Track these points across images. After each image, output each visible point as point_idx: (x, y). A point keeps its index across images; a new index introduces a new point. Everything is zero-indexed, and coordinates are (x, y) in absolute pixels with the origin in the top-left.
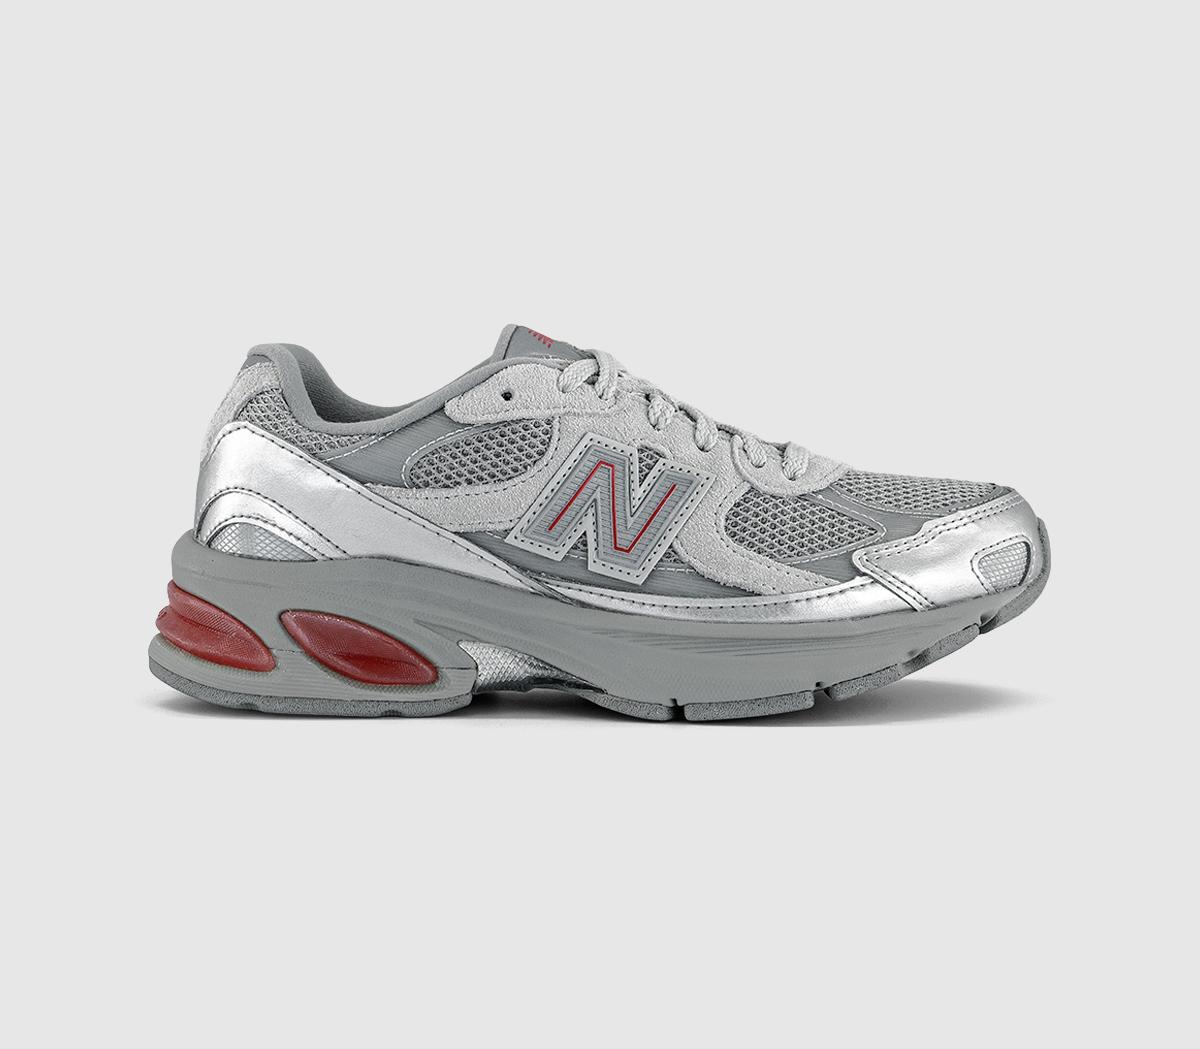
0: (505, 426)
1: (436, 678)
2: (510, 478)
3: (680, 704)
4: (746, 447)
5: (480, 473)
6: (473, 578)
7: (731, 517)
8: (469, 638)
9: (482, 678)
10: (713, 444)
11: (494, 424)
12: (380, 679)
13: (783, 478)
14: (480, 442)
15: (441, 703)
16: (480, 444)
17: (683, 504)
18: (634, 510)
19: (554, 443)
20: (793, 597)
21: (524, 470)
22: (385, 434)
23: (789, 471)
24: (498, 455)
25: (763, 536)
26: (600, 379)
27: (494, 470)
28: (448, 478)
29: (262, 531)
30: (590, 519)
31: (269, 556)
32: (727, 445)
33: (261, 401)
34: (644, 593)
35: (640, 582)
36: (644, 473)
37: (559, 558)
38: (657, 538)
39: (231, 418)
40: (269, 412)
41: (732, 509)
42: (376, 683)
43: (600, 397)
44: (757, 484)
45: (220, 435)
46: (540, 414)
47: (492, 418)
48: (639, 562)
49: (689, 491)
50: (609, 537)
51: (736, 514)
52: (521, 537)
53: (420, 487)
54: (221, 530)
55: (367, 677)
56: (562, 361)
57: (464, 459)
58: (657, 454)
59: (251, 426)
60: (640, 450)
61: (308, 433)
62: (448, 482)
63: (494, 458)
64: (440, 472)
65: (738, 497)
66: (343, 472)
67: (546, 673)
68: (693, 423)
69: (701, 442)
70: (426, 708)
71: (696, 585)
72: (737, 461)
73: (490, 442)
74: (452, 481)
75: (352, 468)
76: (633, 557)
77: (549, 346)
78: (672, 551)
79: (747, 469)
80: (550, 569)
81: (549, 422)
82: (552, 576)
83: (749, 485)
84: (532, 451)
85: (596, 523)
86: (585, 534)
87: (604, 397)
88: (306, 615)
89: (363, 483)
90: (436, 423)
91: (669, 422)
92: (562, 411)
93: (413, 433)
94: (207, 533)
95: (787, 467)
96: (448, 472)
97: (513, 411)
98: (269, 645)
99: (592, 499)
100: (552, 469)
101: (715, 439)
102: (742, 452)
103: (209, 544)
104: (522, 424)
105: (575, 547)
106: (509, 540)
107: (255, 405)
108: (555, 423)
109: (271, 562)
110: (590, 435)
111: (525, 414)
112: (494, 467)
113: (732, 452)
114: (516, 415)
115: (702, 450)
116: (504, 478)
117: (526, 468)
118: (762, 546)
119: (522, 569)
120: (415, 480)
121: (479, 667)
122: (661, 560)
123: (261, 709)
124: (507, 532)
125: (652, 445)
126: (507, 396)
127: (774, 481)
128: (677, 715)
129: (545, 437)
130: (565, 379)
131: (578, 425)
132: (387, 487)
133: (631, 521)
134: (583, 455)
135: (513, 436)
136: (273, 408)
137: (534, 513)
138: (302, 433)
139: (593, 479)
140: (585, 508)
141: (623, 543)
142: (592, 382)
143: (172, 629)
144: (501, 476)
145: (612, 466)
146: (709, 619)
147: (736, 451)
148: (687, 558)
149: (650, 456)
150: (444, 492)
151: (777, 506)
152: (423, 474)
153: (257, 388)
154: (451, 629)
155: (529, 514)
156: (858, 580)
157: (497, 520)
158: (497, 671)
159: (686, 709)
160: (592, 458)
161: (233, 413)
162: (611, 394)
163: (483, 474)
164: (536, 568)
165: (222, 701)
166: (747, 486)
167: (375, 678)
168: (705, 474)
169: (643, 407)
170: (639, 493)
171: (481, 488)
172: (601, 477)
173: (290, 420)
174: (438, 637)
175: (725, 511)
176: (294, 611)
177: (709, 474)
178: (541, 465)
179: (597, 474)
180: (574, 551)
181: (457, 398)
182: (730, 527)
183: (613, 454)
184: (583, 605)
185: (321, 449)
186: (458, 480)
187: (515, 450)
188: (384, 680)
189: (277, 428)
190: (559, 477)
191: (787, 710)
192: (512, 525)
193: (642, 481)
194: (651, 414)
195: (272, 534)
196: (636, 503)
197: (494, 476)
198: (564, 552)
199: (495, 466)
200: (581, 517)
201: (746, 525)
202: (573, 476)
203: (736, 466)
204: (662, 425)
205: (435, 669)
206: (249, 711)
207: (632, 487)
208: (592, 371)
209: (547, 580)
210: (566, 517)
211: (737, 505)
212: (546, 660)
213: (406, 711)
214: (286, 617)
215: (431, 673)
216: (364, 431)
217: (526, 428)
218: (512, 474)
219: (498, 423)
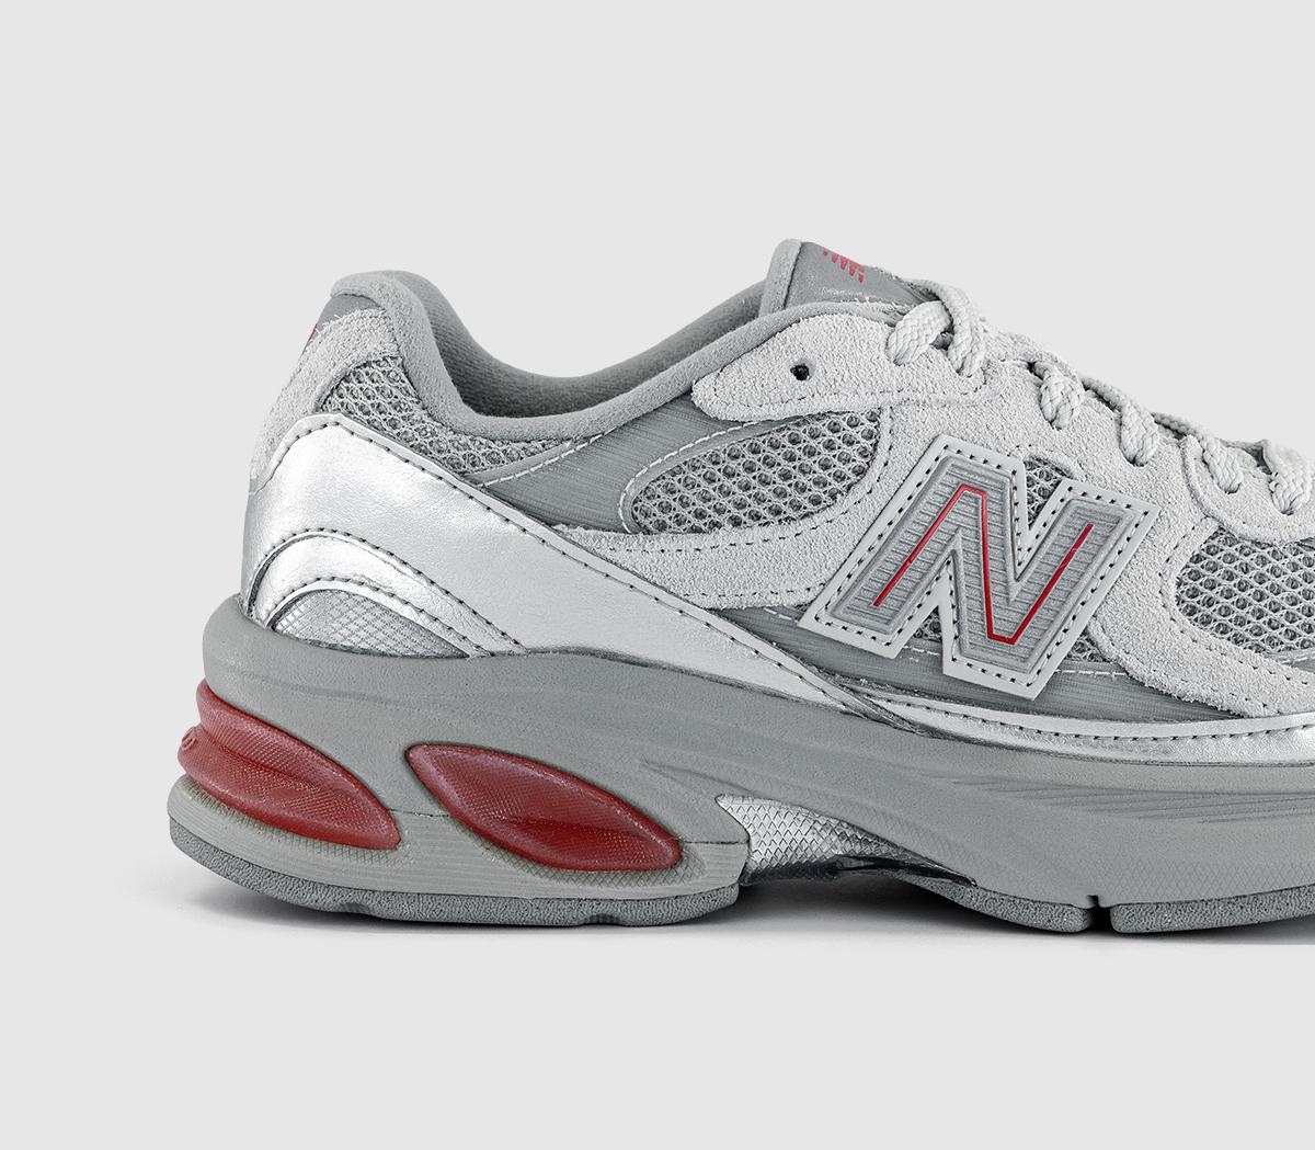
0: (798, 425)
1: (679, 858)
2: (806, 515)
3: (1103, 904)
4: (1207, 457)
5: (756, 508)
6: (740, 686)
7: (1186, 579)
8: (735, 791)
9: (757, 858)
10: (1152, 453)
11: (779, 422)
12: (583, 863)
13: (1273, 510)
14: (754, 452)
15: (687, 902)
16: (756, 457)
17: (1106, 559)
18: (1020, 569)
19: (882, 454)
20: (1297, 720)
21: (831, 501)
22: (587, 439)
23: (1283, 500)
24: (786, 476)
25: (1242, 613)
26: (958, 339)
27: (779, 502)
28: (700, 515)
29: (368, 605)
30: (945, 586)
31: (383, 648)
32: (1176, 453)
33: (366, 378)
34: (1039, 713)
35: (1032, 694)
36: (1036, 505)
37: (892, 653)
38: (1061, 618)
39: (311, 406)
40: (380, 399)
41: (1187, 567)
42: (577, 868)
43: (958, 372)
44: (1229, 521)
45: (289, 437)
46: (860, 404)
47: (777, 413)
48: (1033, 660)
49: (1115, 537)
50: (978, 616)
51: (1196, 576)
52: (825, 617)
53: (649, 532)
54: (295, 601)
55: (560, 859)
56: (887, 307)
57: (728, 483)
58: (1057, 469)
59: (347, 421)
60: (1030, 465)
61: (451, 435)
62: (699, 523)
63: (778, 480)
64: (685, 505)
65: (1197, 544)
66: (514, 506)
67: (868, 850)
68: (1114, 415)
69: (1132, 450)
70: (661, 911)
71: (1127, 699)
72: (1194, 481)
73: (773, 454)
74: (707, 520)
75: (530, 497)
76: (1022, 652)
77: (861, 279)
78: (1086, 642)
79: (1212, 496)
80: (877, 672)
81: (873, 418)
82: (880, 684)
83: (1216, 524)
84: (846, 469)
85: (956, 593)
86: (936, 611)
87: (966, 372)
88: (452, 753)
89: (549, 524)
90: (677, 420)
91: (1076, 414)
92: (896, 397)
93: (637, 437)
94: (266, 607)
95: (1279, 492)
96: (700, 505)
97: (814, 398)
98: (388, 803)
99: (949, 549)
100: (880, 498)
101: (1157, 443)
102: (1202, 465)
103: (273, 625)
104: (827, 421)
105: (920, 635)
106: (807, 622)
107: (354, 385)
108: (884, 418)
109: (385, 659)
110: (944, 440)
111: (833, 404)
112: (778, 496)
113: (1185, 466)
114: (818, 406)
115: (1133, 462)
116: (796, 515)
117: (833, 497)
118: (1241, 630)
119: (827, 671)
120: (641, 519)
121: (754, 840)
122: (1069, 656)
123: (376, 914)
124: (802, 608)
125: (1049, 456)
126: (801, 372)
127: (1255, 515)
128: (1100, 922)
129: (867, 444)
130: (900, 341)
131: (924, 422)
132: (592, 532)
133: (1015, 588)
134: (932, 475)
135: (813, 443)
136: (387, 392)
137: (849, 576)
138: (442, 436)
139: (951, 516)
140: (937, 567)
141: (1001, 627)
142: (944, 346)
143: (213, 772)
144: (791, 513)
145: (982, 492)
146: (1152, 759)
147: (1192, 464)
148: (1112, 652)
149: (1047, 475)
150: (693, 540)
151: (1264, 561)
152: (655, 510)
153: (359, 355)
154: (705, 776)
155: (840, 579)
157: (783, 588)
158: (784, 846)
159: (1114, 913)
160: (949, 479)
161: (313, 398)
162: (977, 366)
163: (761, 509)
164: (848, 670)
165: (309, 899)
166: (1212, 527)
167: (574, 861)
168: (1140, 505)
169: (1032, 388)
170: (1028, 539)
171: (756, 533)
172: (963, 513)
173: (418, 413)
174: (683, 790)
175: (1176, 571)
176: (432, 744)
177: (1148, 506)
178: (860, 491)
179: (957, 506)
180: (918, 641)
181: (713, 376)
182: (1184, 597)
183: (983, 472)
184: (933, 733)
185: (473, 464)
186: (717, 518)
187: (816, 467)
188: (590, 863)
189: (394, 427)
190: (892, 513)
191: (1290, 915)
192: (811, 596)
193: (1033, 519)
194: (1045, 401)
195: (388, 611)
196: (1025, 557)
197: (778, 512)
198: (900, 642)
199: (781, 494)
200: (930, 583)
201: (1211, 594)
202: (916, 512)
203: (1191, 490)
204: (1065, 421)
205: (677, 843)
206: (355, 916)
207: (1017, 530)
208: (942, 324)
209: (869, 691)
210: (904, 583)
211: (1197, 559)
212: (868, 827)
213: (627, 916)
214: (415, 755)
215: (670, 852)
216: (550, 433)
217: (834, 429)
218: (810, 507)
219: (787, 420)
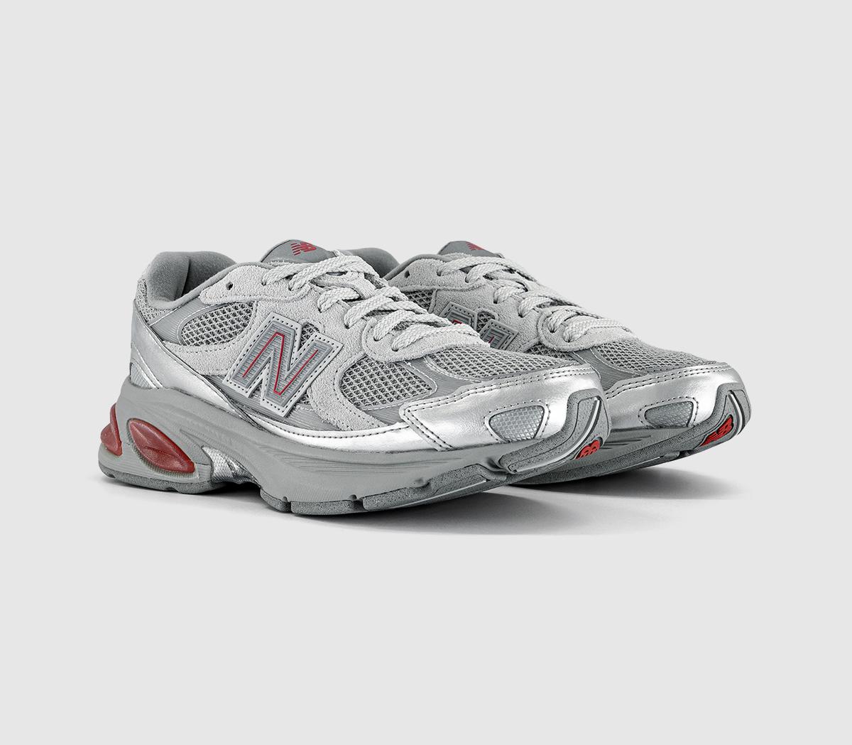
0: (225, 306)
1: (191, 469)
2: (228, 341)
3: (288, 501)
7: (347, 375)
8: (208, 445)
9: (215, 472)
10: (352, 323)
11: (220, 305)
13: (389, 349)
15: (194, 486)
16: (212, 318)
17: (318, 364)
18: (291, 366)
19: (252, 319)
21: (235, 336)
22: (173, 310)
23: (394, 344)
27: (219, 336)
28: (197, 339)
32: (363, 324)
34: (283, 422)
35: (283, 415)
36: (303, 342)
37: (247, 395)
38: (298, 386)
41: (349, 369)
43: (290, 289)
46: (246, 299)
47: (220, 301)
48: (285, 402)
49: (324, 355)
50: (273, 384)
51: (351, 373)
52: (230, 380)
53: (185, 345)
58: (314, 328)
60: (306, 326)
61: (147, 308)
63: (219, 327)
64: (193, 335)
65: (356, 361)
66: (156, 333)
71: (312, 420)
72: (364, 336)
73: (217, 317)
74: (199, 341)
75: (160, 330)
76: (282, 398)
78: (306, 396)
79: (368, 342)
81: (250, 305)
83: (364, 353)
84: (240, 324)
85: (269, 374)
86: (262, 381)
89: (162, 340)
90: (196, 303)
92: (259, 297)
96: (197, 335)
98: (121, 439)
99: (269, 357)
100: (248, 336)
104: (234, 305)
106: (224, 381)
108: (254, 305)
111: (237, 299)
112: (219, 333)
113: (363, 329)
114: (232, 299)
115: (346, 327)
116: (225, 341)
120: (183, 339)
121: (214, 465)
122: (299, 401)
124: (224, 376)
125: (313, 322)
126: (230, 287)
128: (287, 508)
129: (247, 315)
132: (171, 344)
133: (287, 373)
134: (267, 327)
137: (237, 365)
139: (271, 344)
140: (264, 363)
141: (279, 388)
144: (223, 339)
145: (283, 336)
147: (367, 329)
148: (311, 401)
149: (311, 330)
150: (195, 349)
154: (199, 439)
155: (234, 365)
156: (398, 425)
157: (219, 368)
159: (291, 505)
160: (272, 330)
163: (214, 338)
168: (337, 344)
170: (297, 355)
171: (212, 346)
172: (277, 344)
174: (191, 442)
175: (343, 370)
176: (133, 419)
177: (339, 344)
178: (244, 333)
179: (274, 341)
180: (256, 392)
181: (208, 287)
182: (344, 382)
183: (285, 328)
185: (150, 318)
187: (230, 323)
190: (251, 342)
192: (226, 372)
193: (300, 347)
194: (318, 301)
195: (139, 371)
197: (219, 339)
198: (250, 392)
200: (262, 369)
202: (260, 341)
205: (191, 464)
207: (293, 351)
209: (246, 410)
210: (253, 368)
211: (354, 367)
217: (236, 308)
218: (229, 338)
219: (222, 305)
